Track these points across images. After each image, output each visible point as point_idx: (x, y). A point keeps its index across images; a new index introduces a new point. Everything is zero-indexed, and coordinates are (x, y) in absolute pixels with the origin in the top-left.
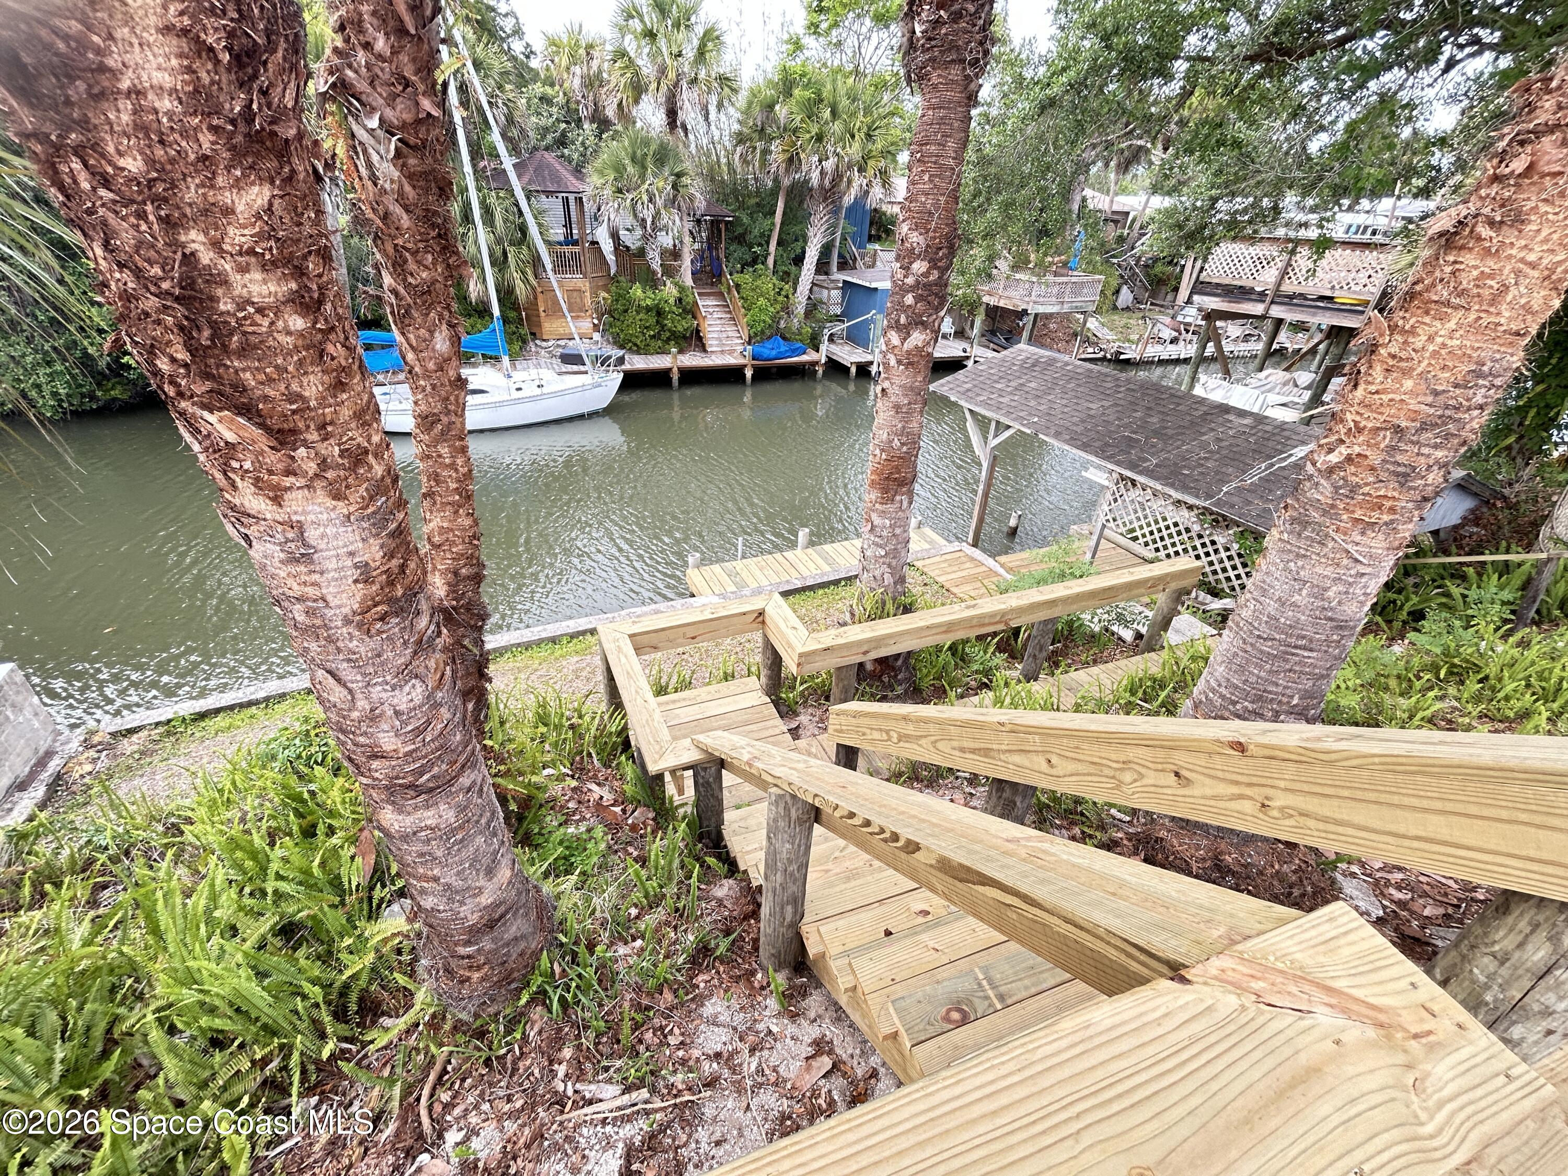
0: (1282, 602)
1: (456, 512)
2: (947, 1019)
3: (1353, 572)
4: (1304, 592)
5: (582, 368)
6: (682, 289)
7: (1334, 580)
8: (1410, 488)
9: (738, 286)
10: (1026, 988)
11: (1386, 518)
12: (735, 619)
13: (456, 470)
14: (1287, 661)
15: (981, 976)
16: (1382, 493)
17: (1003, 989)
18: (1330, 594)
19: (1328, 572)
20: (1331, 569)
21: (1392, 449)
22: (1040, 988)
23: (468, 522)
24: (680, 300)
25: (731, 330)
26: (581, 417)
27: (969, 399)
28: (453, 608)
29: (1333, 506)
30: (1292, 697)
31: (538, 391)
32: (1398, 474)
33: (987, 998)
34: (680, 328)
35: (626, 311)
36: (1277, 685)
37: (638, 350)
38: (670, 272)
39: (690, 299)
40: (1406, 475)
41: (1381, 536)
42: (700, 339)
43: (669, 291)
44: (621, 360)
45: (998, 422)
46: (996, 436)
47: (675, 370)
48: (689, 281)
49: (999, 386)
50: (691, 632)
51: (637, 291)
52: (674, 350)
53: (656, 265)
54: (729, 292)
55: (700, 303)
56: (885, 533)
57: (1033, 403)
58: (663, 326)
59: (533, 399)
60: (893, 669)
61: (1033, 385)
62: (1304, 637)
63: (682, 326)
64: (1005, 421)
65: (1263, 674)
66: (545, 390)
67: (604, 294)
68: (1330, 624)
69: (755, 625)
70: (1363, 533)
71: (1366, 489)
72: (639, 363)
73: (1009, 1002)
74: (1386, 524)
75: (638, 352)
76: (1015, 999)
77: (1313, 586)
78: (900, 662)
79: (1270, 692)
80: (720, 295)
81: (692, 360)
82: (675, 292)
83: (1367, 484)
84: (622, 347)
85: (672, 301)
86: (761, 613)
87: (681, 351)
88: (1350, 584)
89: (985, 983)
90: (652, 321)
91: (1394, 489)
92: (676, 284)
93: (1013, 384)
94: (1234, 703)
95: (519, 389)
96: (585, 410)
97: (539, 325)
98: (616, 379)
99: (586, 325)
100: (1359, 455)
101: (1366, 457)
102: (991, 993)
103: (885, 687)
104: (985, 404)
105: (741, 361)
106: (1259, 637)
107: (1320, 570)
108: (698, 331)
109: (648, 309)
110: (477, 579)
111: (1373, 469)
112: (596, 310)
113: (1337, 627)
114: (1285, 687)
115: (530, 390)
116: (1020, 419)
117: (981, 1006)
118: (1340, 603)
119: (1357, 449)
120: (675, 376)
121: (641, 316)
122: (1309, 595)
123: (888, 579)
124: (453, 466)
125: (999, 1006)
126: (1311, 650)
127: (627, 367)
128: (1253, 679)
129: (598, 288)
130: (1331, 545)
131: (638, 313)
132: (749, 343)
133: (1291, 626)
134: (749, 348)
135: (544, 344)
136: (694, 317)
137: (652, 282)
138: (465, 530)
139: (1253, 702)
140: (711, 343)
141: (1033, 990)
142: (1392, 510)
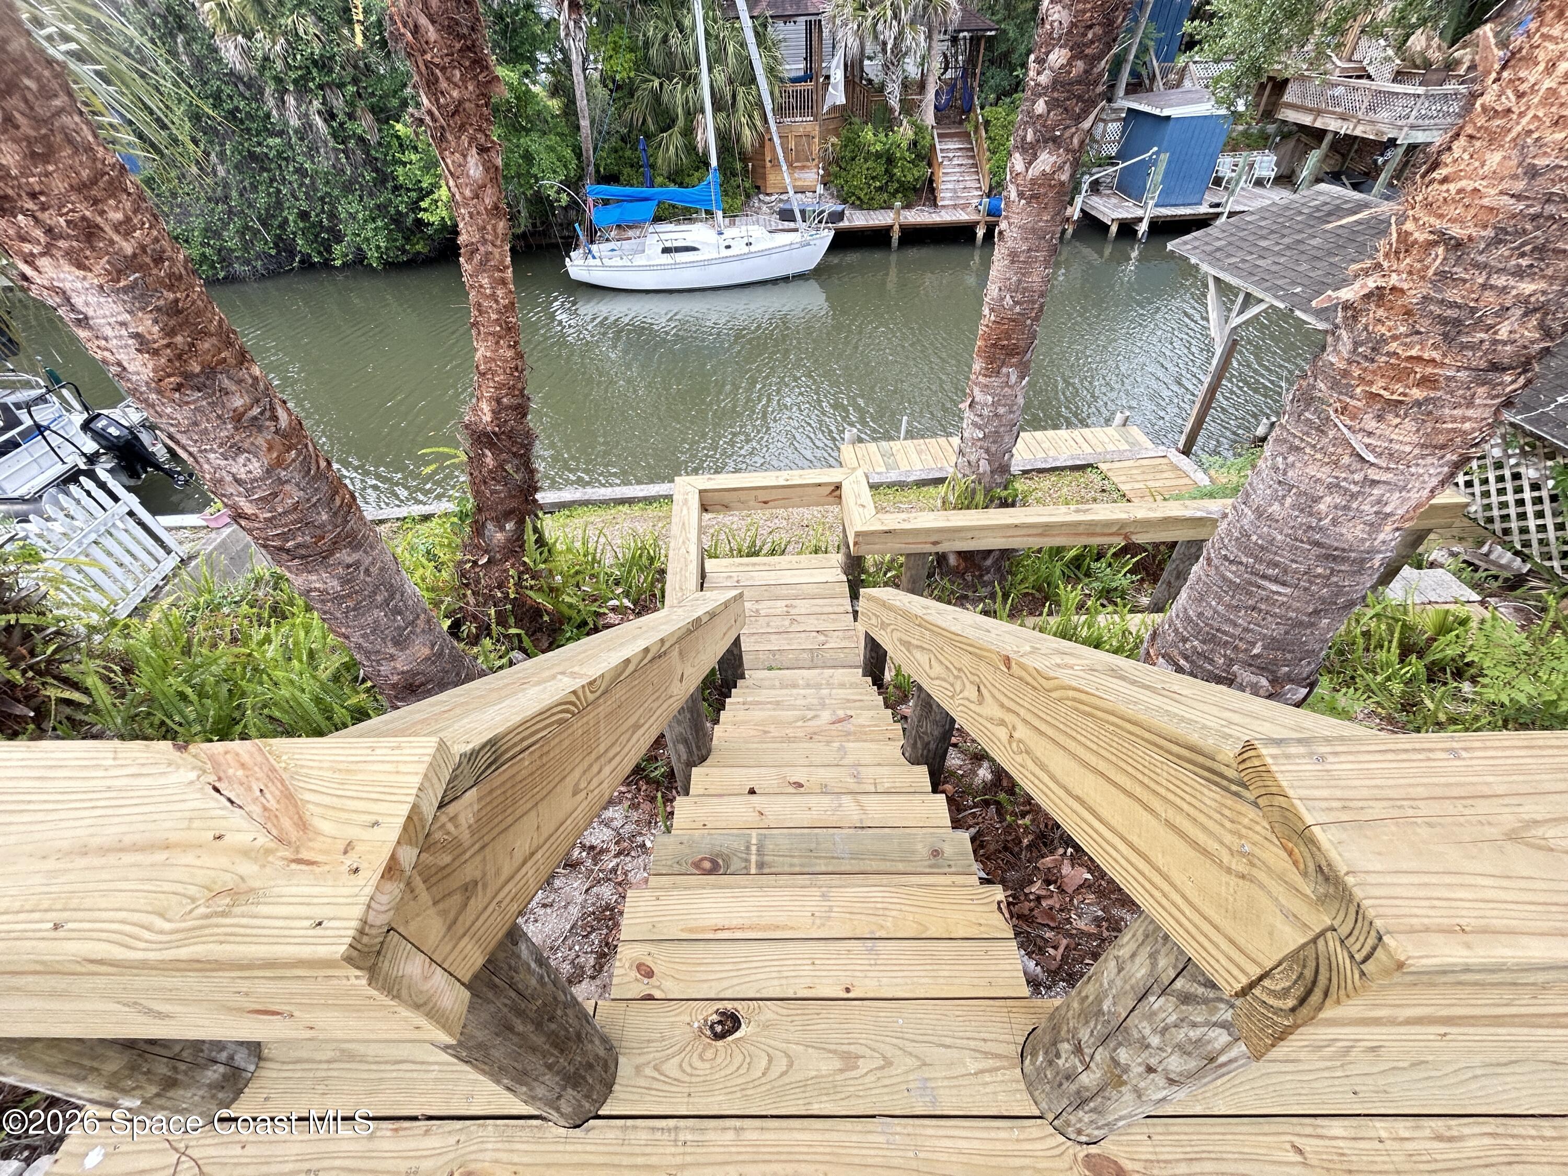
0: (1259, 513)
1: (497, 343)
2: (697, 865)
3: (1358, 477)
4: (1288, 501)
5: (792, 225)
6: (919, 129)
7: (1330, 487)
8: (1464, 347)
9: (987, 123)
10: (791, 865)
11: (1417, 394)
12: (810, 490)
13: (497, 301)
14: (1250, 594)
15: (754, 841)
16: (1414, 353)
17: (766, 858)
18: (1322, 507)
19: (1323, 473)
20: (1327, 469)
21: (1443, 276)
22: (806, 870)
23: (510, 354)
24: (915, 143)
25: (970, 181)
26: (786, 279)
27: (1214, 261)
28: (494, 433)
29: (1346, 373)
30: (1253, 644)
31: (746, 249)
32: (1444, 321)
33: (747, 861)
34: (910, 178)
35: (853, 159)
36: (1235, 625)
37: (862, 205)
38: (909, 107)
39: (927, 142)
40: (1457, 322)
41: (1409, 425)
42: (932, 190)
43: (905, 132)
44: (840, 216)
45: (1248, 295)
46: (1241, 312)
47: (896, 228)
48: (929, 118)
49: (1264, 243)
50: (763, 496)
51: (868, 134)
52: (898, 204)
53: (894, 103)
54: (976, 132)
55: (938, 147)
56: (986, 412)
57: (1304, 267)
58: (892, 176)
59: (740, 257)
60: (980, 568)
61: (1315, 242)
62: (1276, 565)
63: (912, 175)
64: (1257, 293)
65: (1220, 608)
66: (753, 248)
67: (834, 140)
68: (1316, 551)
69: (831, 499)
70: (1380, 418)
71: (1393, 346)
72: (858, 219)
73: (766, 871)
74: (1418, 404)
75: (861, 208)
76: (773, 870)
77: (1300, 494)
78: (989, 562)
79: (1225, 633)
80: (965, 136)
81: (919, 216)
82: (910, 134)
83: (1395, 338)
84: (844, 202)
85: (904, 145)
86: (838, 487)
87: (908, 206)
88: (1354, 496)
89: (754, 848)
90: (881, 169)
91: (1435, 347)
92: (913, 124)
93: (1286, 241)
94: (1185, 640)
95: (728, 247)
96: (790, 271)
97: (764, 178)
98: (827, 236)
99: (811, 176)
100: (1393, 289)
101: (1402, 291)
102: (754, 858)
103: (967, 586)
104: (1234, 269)
105: (974, 217)
106: (1226, 558)
107: (1312, 470)
108: (931, 181)
109: (878, 155)
110: (521, 410)
111: (1409, 313)
112: (823, 159)
113: (1327, 557)
114: (1246, 630)
115: (739, 248)
116: (1273, 289)
117: (736, 864)
118: (1334, 522)
119: (1394, 280)
120: (896, 235)
121: (870, 164)
122: (1293, 507)
123: (984, 466)
124: (493, 297)
125: (753, 871)
126: (1284, 584)
127: (845, 224)
128: (1209, 613)
129: (828, 131)
130: (1331, 434)
131: (866, 160)
132: (988, 196)
133: (1262, 548)
134: (986, 200)
135: (767, 199)
136: (930, 165)
137: (887, 122)
138: (506, 361)
139: (1204, 642)
140: (945, 195)
141: (797, 869)
142: (1426, 382)
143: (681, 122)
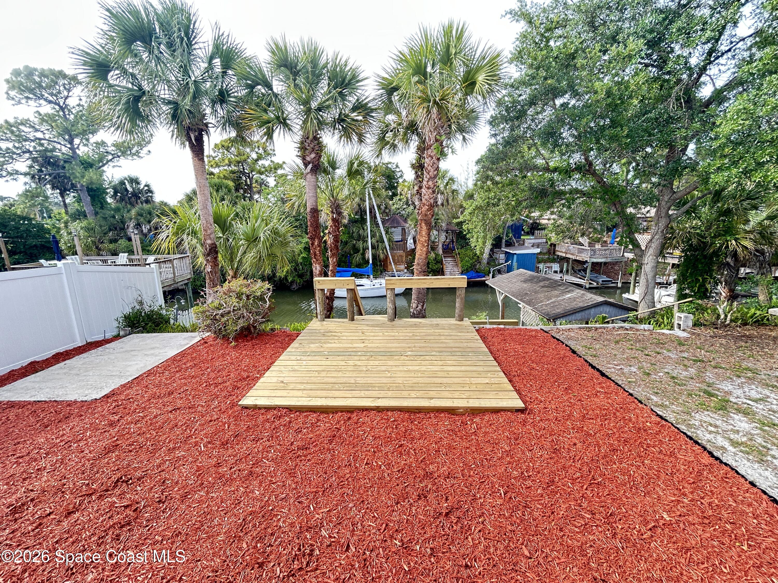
6: (437, 255)
9: (459, 254)
24: (437, 258)
25: (455, 269)
31: (380, 286)
38: (434, 249)
39: (440, 258)
42: (443, 272)
43: (433, 256)
48: (441, 252)
52: (431, 275)
54: (456, 256)
55: (443, 260)
63: (436, 267)
67: (410, 257)
80: (453, 257)
92: (435, 253)
95: (374, 285)
97: (387, 267)
99: (402, 266)
108: (442, 268)
112: (406, 262)
115: (377, 286)
129: (408, 255)
135: (388, 273)
136: (442, 264)
140: (447, 273)
143: (361, 251)
